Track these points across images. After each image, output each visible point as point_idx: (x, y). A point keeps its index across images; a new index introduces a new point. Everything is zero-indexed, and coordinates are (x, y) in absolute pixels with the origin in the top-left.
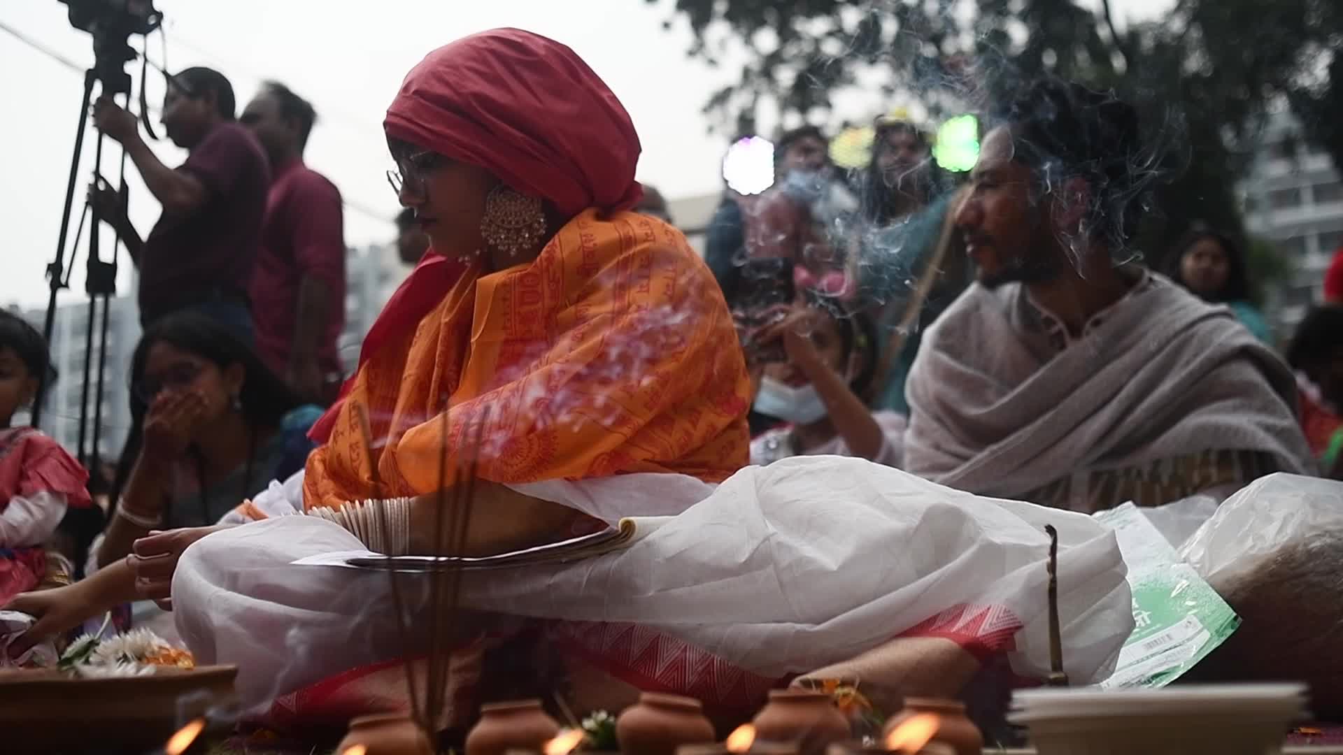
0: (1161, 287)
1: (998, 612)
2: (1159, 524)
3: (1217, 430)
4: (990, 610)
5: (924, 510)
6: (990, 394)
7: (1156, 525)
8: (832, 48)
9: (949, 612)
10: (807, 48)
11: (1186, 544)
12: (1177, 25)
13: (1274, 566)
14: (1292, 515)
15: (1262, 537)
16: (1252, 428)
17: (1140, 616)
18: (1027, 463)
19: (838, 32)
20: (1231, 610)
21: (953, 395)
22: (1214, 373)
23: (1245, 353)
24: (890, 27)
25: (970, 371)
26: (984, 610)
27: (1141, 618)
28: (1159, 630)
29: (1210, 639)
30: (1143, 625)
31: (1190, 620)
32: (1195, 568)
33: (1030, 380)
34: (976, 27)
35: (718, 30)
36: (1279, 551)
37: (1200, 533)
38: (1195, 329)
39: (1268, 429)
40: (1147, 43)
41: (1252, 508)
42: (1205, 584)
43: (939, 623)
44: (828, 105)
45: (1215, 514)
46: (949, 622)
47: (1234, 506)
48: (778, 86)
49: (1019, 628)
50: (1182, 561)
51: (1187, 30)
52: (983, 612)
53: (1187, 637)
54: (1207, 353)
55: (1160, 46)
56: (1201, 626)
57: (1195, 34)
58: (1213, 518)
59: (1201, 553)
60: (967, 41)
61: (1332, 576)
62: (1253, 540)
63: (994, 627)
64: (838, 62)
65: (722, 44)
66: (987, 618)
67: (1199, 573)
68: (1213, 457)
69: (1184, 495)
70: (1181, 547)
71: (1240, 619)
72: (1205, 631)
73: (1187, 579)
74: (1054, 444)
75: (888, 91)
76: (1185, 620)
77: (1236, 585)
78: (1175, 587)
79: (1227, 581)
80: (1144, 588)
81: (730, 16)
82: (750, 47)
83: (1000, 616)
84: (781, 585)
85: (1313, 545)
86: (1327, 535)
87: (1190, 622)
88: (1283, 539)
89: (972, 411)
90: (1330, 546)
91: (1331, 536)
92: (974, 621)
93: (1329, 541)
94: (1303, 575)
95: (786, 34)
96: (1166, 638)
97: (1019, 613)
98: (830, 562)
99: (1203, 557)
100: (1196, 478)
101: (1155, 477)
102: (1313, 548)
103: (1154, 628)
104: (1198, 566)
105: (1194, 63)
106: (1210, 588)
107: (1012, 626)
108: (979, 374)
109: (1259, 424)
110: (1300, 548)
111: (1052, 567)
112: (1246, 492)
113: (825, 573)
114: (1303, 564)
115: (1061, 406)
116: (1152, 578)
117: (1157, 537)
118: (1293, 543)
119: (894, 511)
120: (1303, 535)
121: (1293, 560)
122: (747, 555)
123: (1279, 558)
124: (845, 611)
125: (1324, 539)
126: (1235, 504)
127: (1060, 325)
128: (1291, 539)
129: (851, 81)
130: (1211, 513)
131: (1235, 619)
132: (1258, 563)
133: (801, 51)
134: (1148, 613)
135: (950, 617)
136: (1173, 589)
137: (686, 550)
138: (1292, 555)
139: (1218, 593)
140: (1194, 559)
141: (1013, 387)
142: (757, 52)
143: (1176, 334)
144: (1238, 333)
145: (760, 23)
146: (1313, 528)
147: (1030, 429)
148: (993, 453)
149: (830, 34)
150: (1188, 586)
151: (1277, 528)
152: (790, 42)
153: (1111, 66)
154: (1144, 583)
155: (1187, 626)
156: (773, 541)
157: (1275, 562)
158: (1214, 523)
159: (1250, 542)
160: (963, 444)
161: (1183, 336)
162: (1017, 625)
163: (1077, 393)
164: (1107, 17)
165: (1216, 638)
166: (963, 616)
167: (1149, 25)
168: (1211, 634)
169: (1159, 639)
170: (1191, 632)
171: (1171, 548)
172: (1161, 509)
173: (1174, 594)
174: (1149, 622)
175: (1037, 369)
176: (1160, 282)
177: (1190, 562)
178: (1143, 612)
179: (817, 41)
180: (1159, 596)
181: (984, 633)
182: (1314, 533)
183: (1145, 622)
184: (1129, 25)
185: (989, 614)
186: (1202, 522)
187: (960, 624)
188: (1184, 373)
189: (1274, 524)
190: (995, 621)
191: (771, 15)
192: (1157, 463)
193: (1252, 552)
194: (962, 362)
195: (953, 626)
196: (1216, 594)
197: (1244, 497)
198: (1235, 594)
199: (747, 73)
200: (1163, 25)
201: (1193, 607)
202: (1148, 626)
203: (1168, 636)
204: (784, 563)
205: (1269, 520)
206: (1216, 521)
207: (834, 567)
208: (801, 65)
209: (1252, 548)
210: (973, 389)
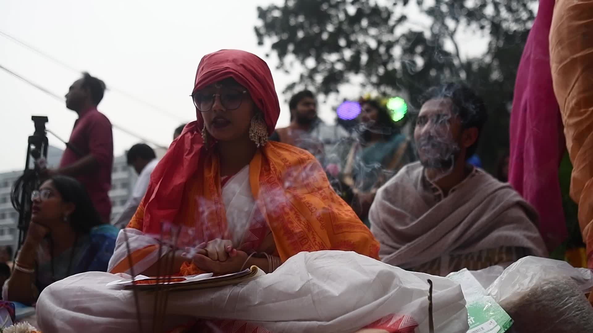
0: (481, 174)
1: (407, 318)
2: (479, 278)
3: (507, 238)
4: (404, 317)
5: (378, 272)
6: (407, 220)
7: (477, 279)
8: (339, 67)
9: (386, 318)
10: (328, 66)
11: (490, 287)
12: (488, 59)
13: (528, 297)
14: (535, 274)
15: (522, 284)
16: (522, 237)
17: (470, 319)
18: (424, 251)
19: (342, 60)
20: (509, 317)
21: (391, 220)
22: (505, 212)
23: (519, 204)
24: (364, 58)
25: (399, 210)
26: (401, 317)
27: (471, 321)
28: (478, 325)
29: (500, 330)
30: (471, 323)
31: (492, 321)
32: (494, 298)
33: (425, 215)
34: (401, 58)
35: (290, 58)
36: (530, 290)
37: (496, 282)
38: (496, 193)
39: (528, 238)
40: (475, 67)
41: (518, 271)
42: (498, 305)
43: (382, 322)
44: (337, 91)
45: (503, 273)
46: (386, 322)
47: (510, 271)
48: (315, 83)
49: (417, 326)
50: (488, 294)
51: (492, 62)
52: (401, 318)
53: (490, 329)
54: (502, 204)
55: (481, 69)
56: (496, 324)
57: (496, 63)
58: (501, 276)
59: (496, 291)
60: (397, 65)
61: (553, 302)
62: (519, 286)
63: (406, 325)
64: (341, 73)
65: (291, 64)
66: (402, 321)
67: (495, 300)
68: (504, 250)
69: (491, 265)
70: (487, 289)
71: (513, 321)
72: (498, 326)
73: (490, 303)
74: (435, 243)
75: (363, 85)
76: (489, 322)
77: (512, 305)
78: (485, 306)
79: (508, 304)
80: (472, 306)
81: (295, 52)
82: (304, 66)
83: (408, 320)
84: (314, 302)
85: (545, 288)
86: (551, 283)
87: (491, 322)
88: (531, 285)
89: (400, 228)
90: (552, 288)
91: (553, 284)
92: (397, 322)
93: (551, 286)
94: (541, 301)
95: (319, 60)
96: (481, 329)
97: (416, 319)
98: (336, 293)
99: (497, 292)
100: (496, 259)
101: (479, 258)
102: (545, 289)
103: (476, 325)
104: (495, 297)
105: (495, 75)
106: (500, 307)
107: (414, 325)
108: (403, 211)
109: (524, 235)
110: (539, 289)
111: (430, 298)
112: (515, 264)
113: (333, 297)
114: (540, 296)
115: (438, 226)
116: (475, 302)
117: (477, 284)
118: (536, 287)
119: (364, 272)
120: (540, 283)
121: (536, 294)
122: (299, 287)
123: (530, 294)
124: (341, 315)
125: (549, 285)
126: (511, 270)
127: (440, 192)
128: (535, 285)
129: (348, 81)
130: (501, 273)
131: (511, 321)
132: (521, 296)
133: (326, 68)
134: (473, 318)
135: (387, 320)
136: (484, 307)
137: (272, 285)
138: (535, 292)
139: (504, 309)
140: (493, 294)
141: (418, 218)
142: (306, 68)
143: (489, 195)
144: (515, 196)
145: (308, 55)
146: (544, 280)
147: (425, 236)
148: (409, 246)
149: (339, 61)
150: (491, 306)
151: (529, 280)
152: (321, 64)
153: (459, 76)
154: (472, 305)
155: (490, 324)
156: (311, 282)
157: (528, 295)
158: (502, 278)
159: (517, 286)
160: (395, 242)
161: (491, 196)
162: (416, 324)
163: (445, 220)
164: (458, 55)
165: (503, 329)
166: (392, 319)
167: (476, 59)
168: (501, 327)
169: (478, 329)
170: (492, 326)
171: (483, 289)
172: (479, 271)
173: (485, 309)
174: (474, 322)
175: (427, 210)
176: (480, 172)
177: (491, 295)
178: (471, 317)
179: (333, 64)
180: (478, 310)
181: (401, 328)
182: (546, 282)
183: (472, 322)
184: (467, 59)
185: (404, 319)
186: (498, 277)
187: (391, 323)
188: (492, 212)
189: (528, 278)
190: (406, 322)
191: (313, 52)
192: (480, 252)
193: (519, 291)
194: (395, 206)
195: (388, 324)
196: (503, 309)
197: (514, 267)
198: (511, 309)
199: (302, 77)
200: (481, 60)
201: (493, 315)
202: (473, 324)
203: (482, 328)
204: (315, 292)
205: (525, 277)
206: (503, 277)
207: (337, 294)
208: (326, 74)
209: (518, 289)
210: (400, 217)
